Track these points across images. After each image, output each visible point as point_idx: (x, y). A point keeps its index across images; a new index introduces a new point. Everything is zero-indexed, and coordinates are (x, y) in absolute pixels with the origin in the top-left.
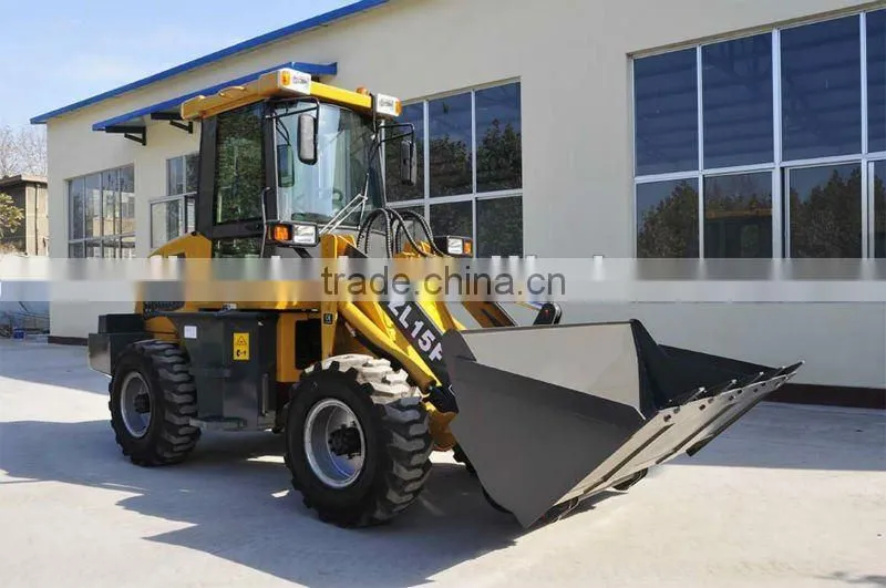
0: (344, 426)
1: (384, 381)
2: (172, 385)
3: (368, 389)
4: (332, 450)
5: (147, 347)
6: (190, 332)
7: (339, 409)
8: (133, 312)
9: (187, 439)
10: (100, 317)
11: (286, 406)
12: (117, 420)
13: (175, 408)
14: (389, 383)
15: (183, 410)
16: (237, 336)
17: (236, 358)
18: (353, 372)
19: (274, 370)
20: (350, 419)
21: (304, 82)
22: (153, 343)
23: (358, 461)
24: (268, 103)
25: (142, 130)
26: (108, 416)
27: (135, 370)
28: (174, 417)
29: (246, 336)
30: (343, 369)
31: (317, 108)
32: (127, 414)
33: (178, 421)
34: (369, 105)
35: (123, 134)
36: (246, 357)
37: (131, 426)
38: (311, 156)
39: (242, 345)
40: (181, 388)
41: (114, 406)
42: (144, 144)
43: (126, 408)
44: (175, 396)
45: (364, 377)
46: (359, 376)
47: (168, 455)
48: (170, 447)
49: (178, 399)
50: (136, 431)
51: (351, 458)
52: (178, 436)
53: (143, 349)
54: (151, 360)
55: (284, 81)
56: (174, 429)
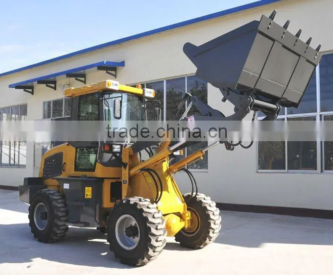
0: (131, 225)
1: (148, 207)
2: (58, 208)
3: (142, 210)
4: (127, 235)
5: (47, 192)
6: (66, 186)
7: (130, 219)
8: (38, 176)
9: (63, 231)
10: (25, 179)
11: (108, 217)
12: (32, 223)
13: (59, 218)
14: (149, 208)
15: (62, 219)
16: (87, 188)
17: (86, 197)
18: (136, 204)
19: (101, 202)
20: (134, 222)
21: (116, 85)
22: (50, 190)
23: (137, 239)
24: (101, 93)
25: (32, 88)
26: (28, 221)
27: (41, 202)
28: (59, 222)
29: (90, 188)
30: (132, 203)
31: (122, 97)
32: (37, 220)
33: (60, 223)
34: (142, 93)
35: (23, 90)
36: (90, 197)
37: (39, 226)
38: (119, 116)
39: (88, 192)
40: (62, 209)
41: (31, 217)
42: (33, 94)
43: (36, 218)
44: (59, 213)
45: (140, 206)
46: (138, 205)
47: (54, 238)
48: (56, 234)
49: (60, 214)
50: (41, 227)
51: (134, 238)
52: (59, 230)
53: (45, 193)
54: (49, 197)
55: (108, 85)
56: (58, 227)
